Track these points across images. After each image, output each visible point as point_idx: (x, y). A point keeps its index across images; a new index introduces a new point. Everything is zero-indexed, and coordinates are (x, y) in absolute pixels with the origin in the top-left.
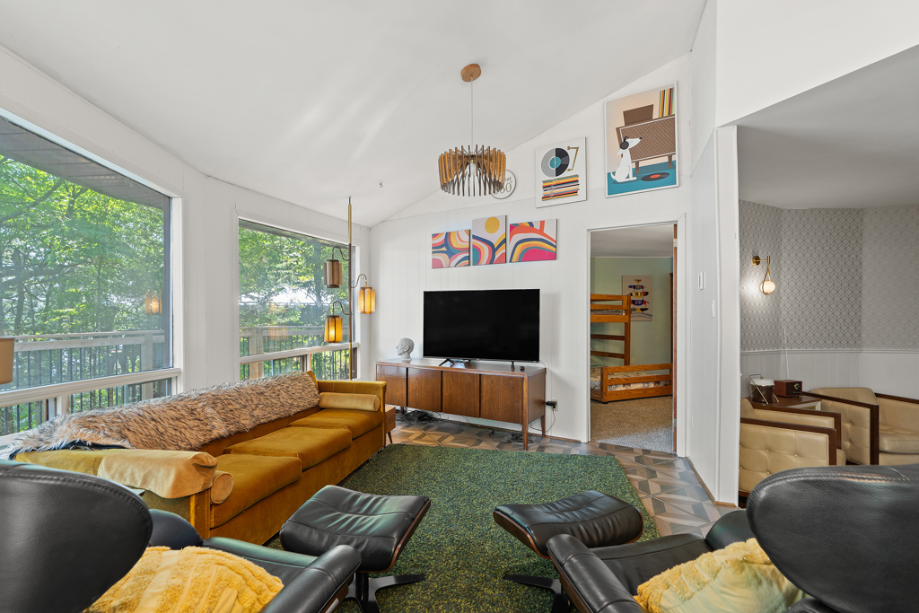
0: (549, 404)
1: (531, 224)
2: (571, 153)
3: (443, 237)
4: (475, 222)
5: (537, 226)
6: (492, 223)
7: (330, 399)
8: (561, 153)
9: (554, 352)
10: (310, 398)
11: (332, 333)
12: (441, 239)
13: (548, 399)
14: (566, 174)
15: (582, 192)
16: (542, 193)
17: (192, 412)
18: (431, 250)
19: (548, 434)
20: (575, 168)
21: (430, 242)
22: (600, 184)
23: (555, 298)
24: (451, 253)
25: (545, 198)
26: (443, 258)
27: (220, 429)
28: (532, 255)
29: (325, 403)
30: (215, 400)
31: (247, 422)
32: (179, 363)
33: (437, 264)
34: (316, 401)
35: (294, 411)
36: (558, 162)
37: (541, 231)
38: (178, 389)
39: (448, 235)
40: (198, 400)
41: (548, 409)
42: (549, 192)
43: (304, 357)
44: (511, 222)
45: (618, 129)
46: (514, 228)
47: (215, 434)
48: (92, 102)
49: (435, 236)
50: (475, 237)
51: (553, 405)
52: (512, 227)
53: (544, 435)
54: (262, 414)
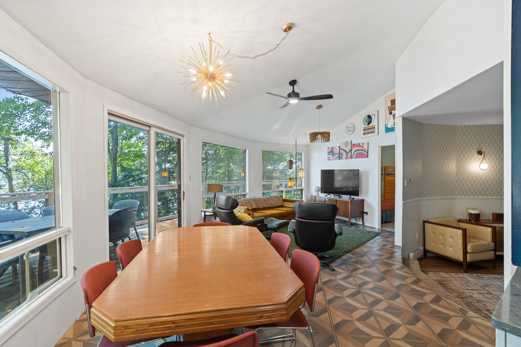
0: (365, 213)
1: (359, 144)
2: (373, 117)
3: (331, 149)
4: (341, 143)
5: (361, 145)
6: (346, 143)
7: (286, 204)
8: (369, 117)
9: (367, 193)
10: (279, 203)
11: (290, 184)
12: (330, 149)
13: (365, 211)
14: (371, 125)
15: (376, 132)
16: (363, 132)
17: (249, 202)
18: (327, 154)
19: (365, 224)
20: (374, 123)
21: (327, 151)
22: (382, 129)
23: (367, 173)
24: (333, 154)
25: (364, 134)
26: (331, 156)
27: (254, 206)
28: (360, 156)
29: (284, 205)
30: (254, 200)
31: (261, 206)
32: (247, 191)
33: (329, 159)
34: (282, 204)
35: (275, 206)
36: (368, 120)
37: (362, 147)
38: (247, 197)
39: (332, 148)
40: (250, 199)
41: (365, 214)
42: (365, 132)
43: (282, 191)
44: (353, 143)
45: (389, 107)
46: (354, 146)
47: (253, 207)
48: (226, 134)
49: (328, 148)
50: (341, 149)
51: (367, 213)
52: (353, 145)
53: (363, 225)
54: (265, 205)
